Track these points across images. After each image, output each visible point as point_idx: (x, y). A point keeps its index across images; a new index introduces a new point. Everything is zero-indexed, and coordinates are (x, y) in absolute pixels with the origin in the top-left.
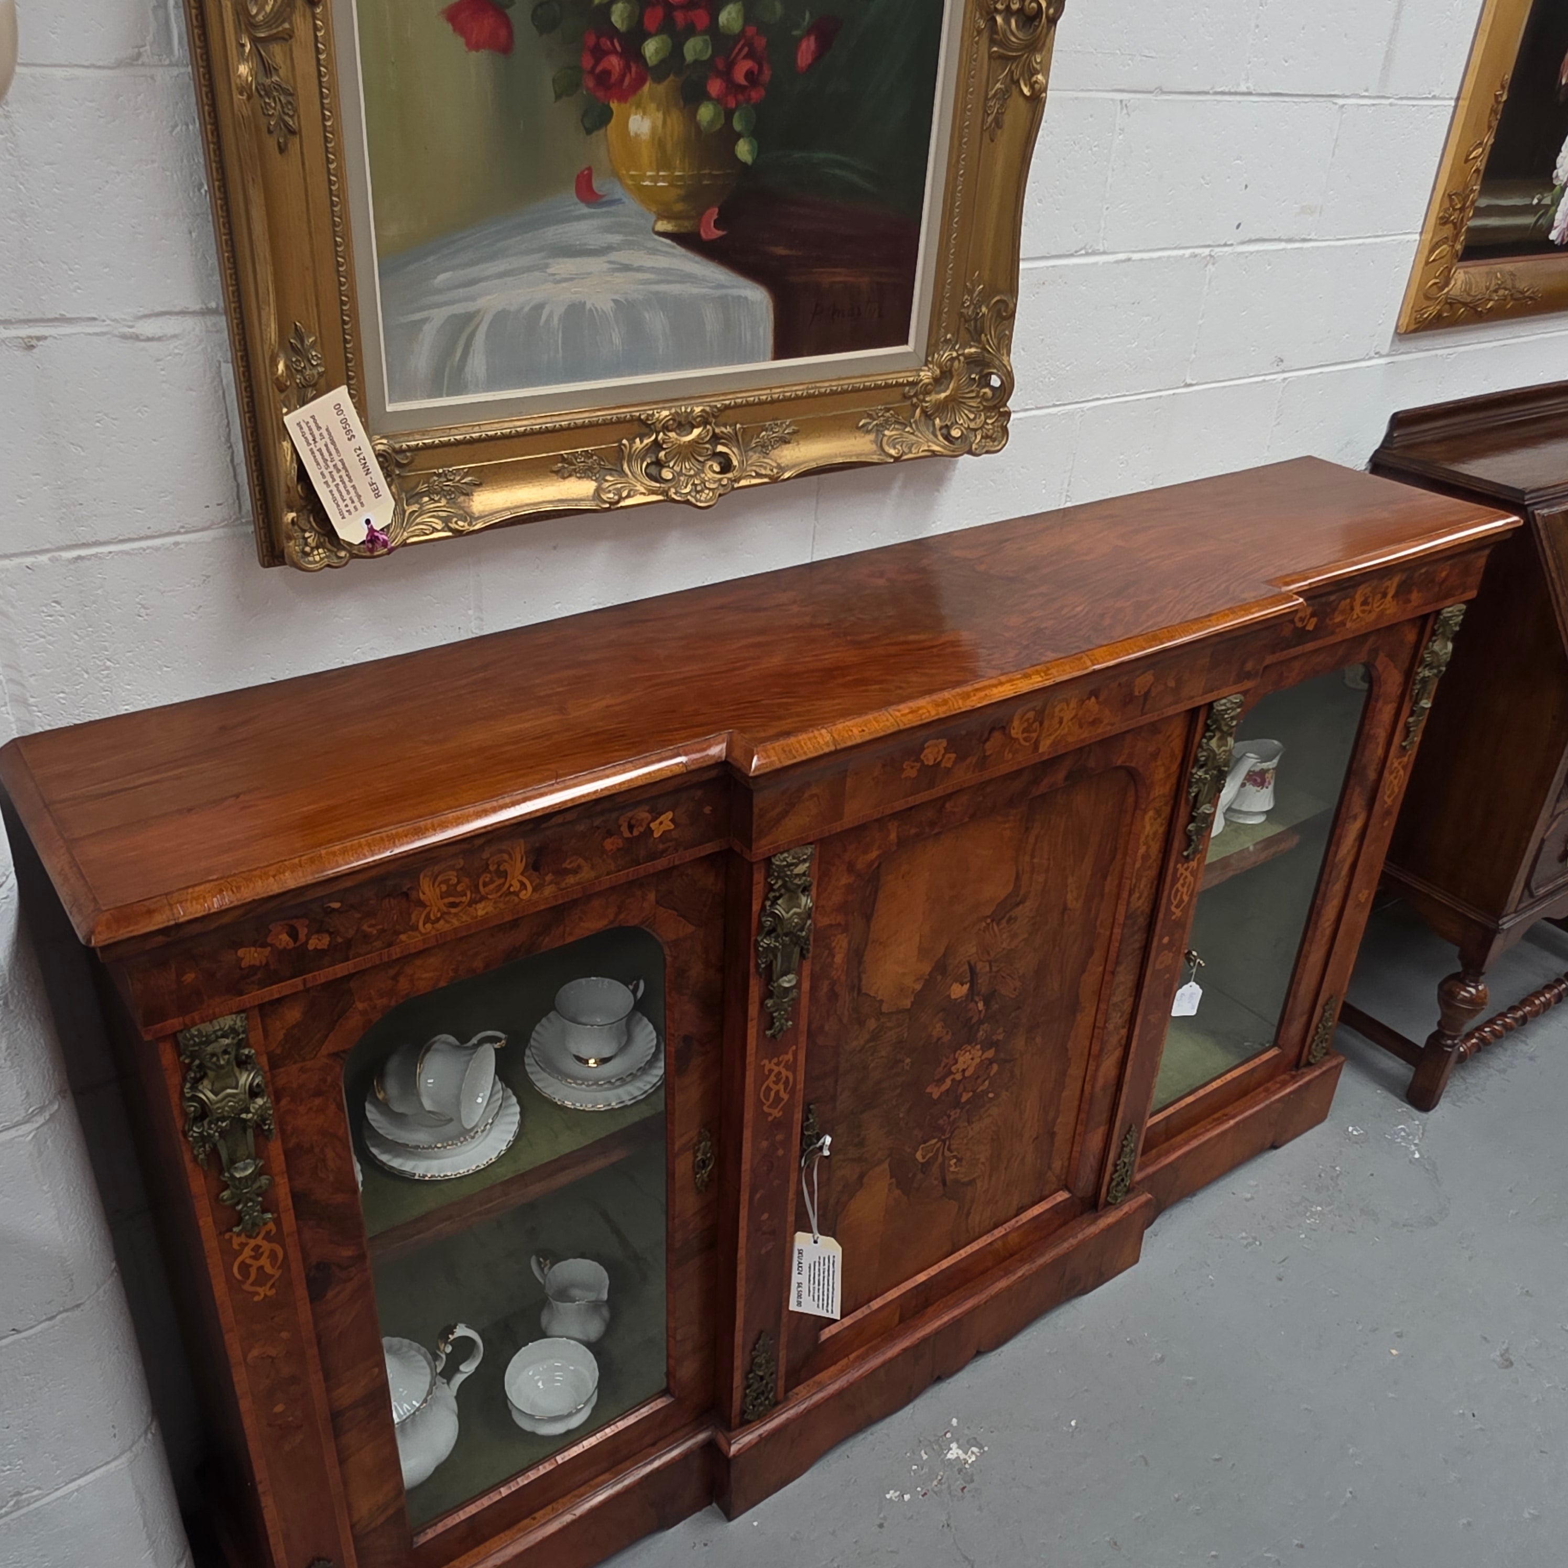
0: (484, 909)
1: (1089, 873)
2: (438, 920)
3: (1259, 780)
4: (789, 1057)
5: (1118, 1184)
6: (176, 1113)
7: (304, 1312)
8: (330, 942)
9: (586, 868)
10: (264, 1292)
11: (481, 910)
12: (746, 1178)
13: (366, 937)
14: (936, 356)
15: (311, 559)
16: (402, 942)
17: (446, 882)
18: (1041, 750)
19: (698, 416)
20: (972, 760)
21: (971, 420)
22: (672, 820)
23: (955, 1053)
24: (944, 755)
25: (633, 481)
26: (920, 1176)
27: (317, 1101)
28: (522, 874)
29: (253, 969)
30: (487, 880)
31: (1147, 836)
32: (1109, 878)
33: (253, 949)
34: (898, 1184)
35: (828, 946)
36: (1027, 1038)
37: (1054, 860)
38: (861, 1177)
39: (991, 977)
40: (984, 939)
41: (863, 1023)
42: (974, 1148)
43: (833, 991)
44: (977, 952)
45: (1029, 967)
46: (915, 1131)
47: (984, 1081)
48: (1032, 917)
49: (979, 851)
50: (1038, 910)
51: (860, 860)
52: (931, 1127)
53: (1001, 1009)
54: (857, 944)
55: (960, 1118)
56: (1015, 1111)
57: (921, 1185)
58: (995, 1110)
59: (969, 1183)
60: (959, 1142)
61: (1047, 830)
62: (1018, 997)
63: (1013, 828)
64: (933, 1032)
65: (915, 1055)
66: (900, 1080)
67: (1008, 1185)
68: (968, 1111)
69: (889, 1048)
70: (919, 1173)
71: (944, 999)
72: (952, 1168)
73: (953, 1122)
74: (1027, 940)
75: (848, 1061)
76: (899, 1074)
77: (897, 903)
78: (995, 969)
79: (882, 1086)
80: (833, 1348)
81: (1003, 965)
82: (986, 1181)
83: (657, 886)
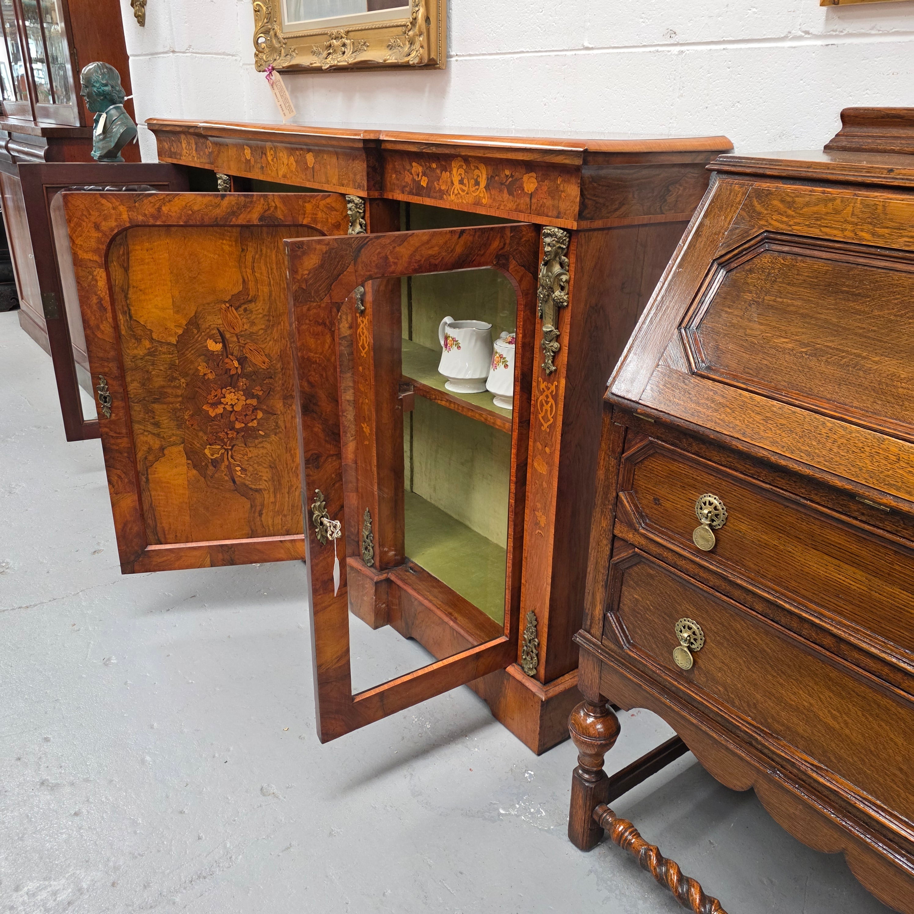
23: (222, 389)
26: (211, 467)
34: (195, 467)
35: (91, 273)
36: (284, 403)
37: (273, 280)
38: (162, 449)
39: (240, 346)
40: (227, 316)
41: (139, 340)
42: (256, 466)
43: (102, 305)
44: (223, 324)
45: (273, 351)
46: (201, 434)
47: (253, 420)
48: (265, 315)
49: (205, 253)
50: (269, 311)
51: (103, 223)
52: (213, 435)
53: (255, 373)
54: (121, 282)
55: (237, 439)
56: (286, 453)
57: (213, 474)
58: (268, 446)
59: (257, 491)
60: (240, 456)
61: (261, 256)
62: (267, 369)
63: (231, 246)
64: (199, 368)
65: (188, 379)
66: (179, 392)
67: (293, 506)
68: (243, 436)
69: (165, 366)
70: (210, 465)
71: (202, 347)
72: (239, 473)
73: (232, 439)
74: (265, 330)
75: (131, 361)
76: (178, 387)
77: (147, 267)
78: (242, 341)
79: (166, 390)
80: (158, 559)
81: (248, 341)
82: (272, 495)
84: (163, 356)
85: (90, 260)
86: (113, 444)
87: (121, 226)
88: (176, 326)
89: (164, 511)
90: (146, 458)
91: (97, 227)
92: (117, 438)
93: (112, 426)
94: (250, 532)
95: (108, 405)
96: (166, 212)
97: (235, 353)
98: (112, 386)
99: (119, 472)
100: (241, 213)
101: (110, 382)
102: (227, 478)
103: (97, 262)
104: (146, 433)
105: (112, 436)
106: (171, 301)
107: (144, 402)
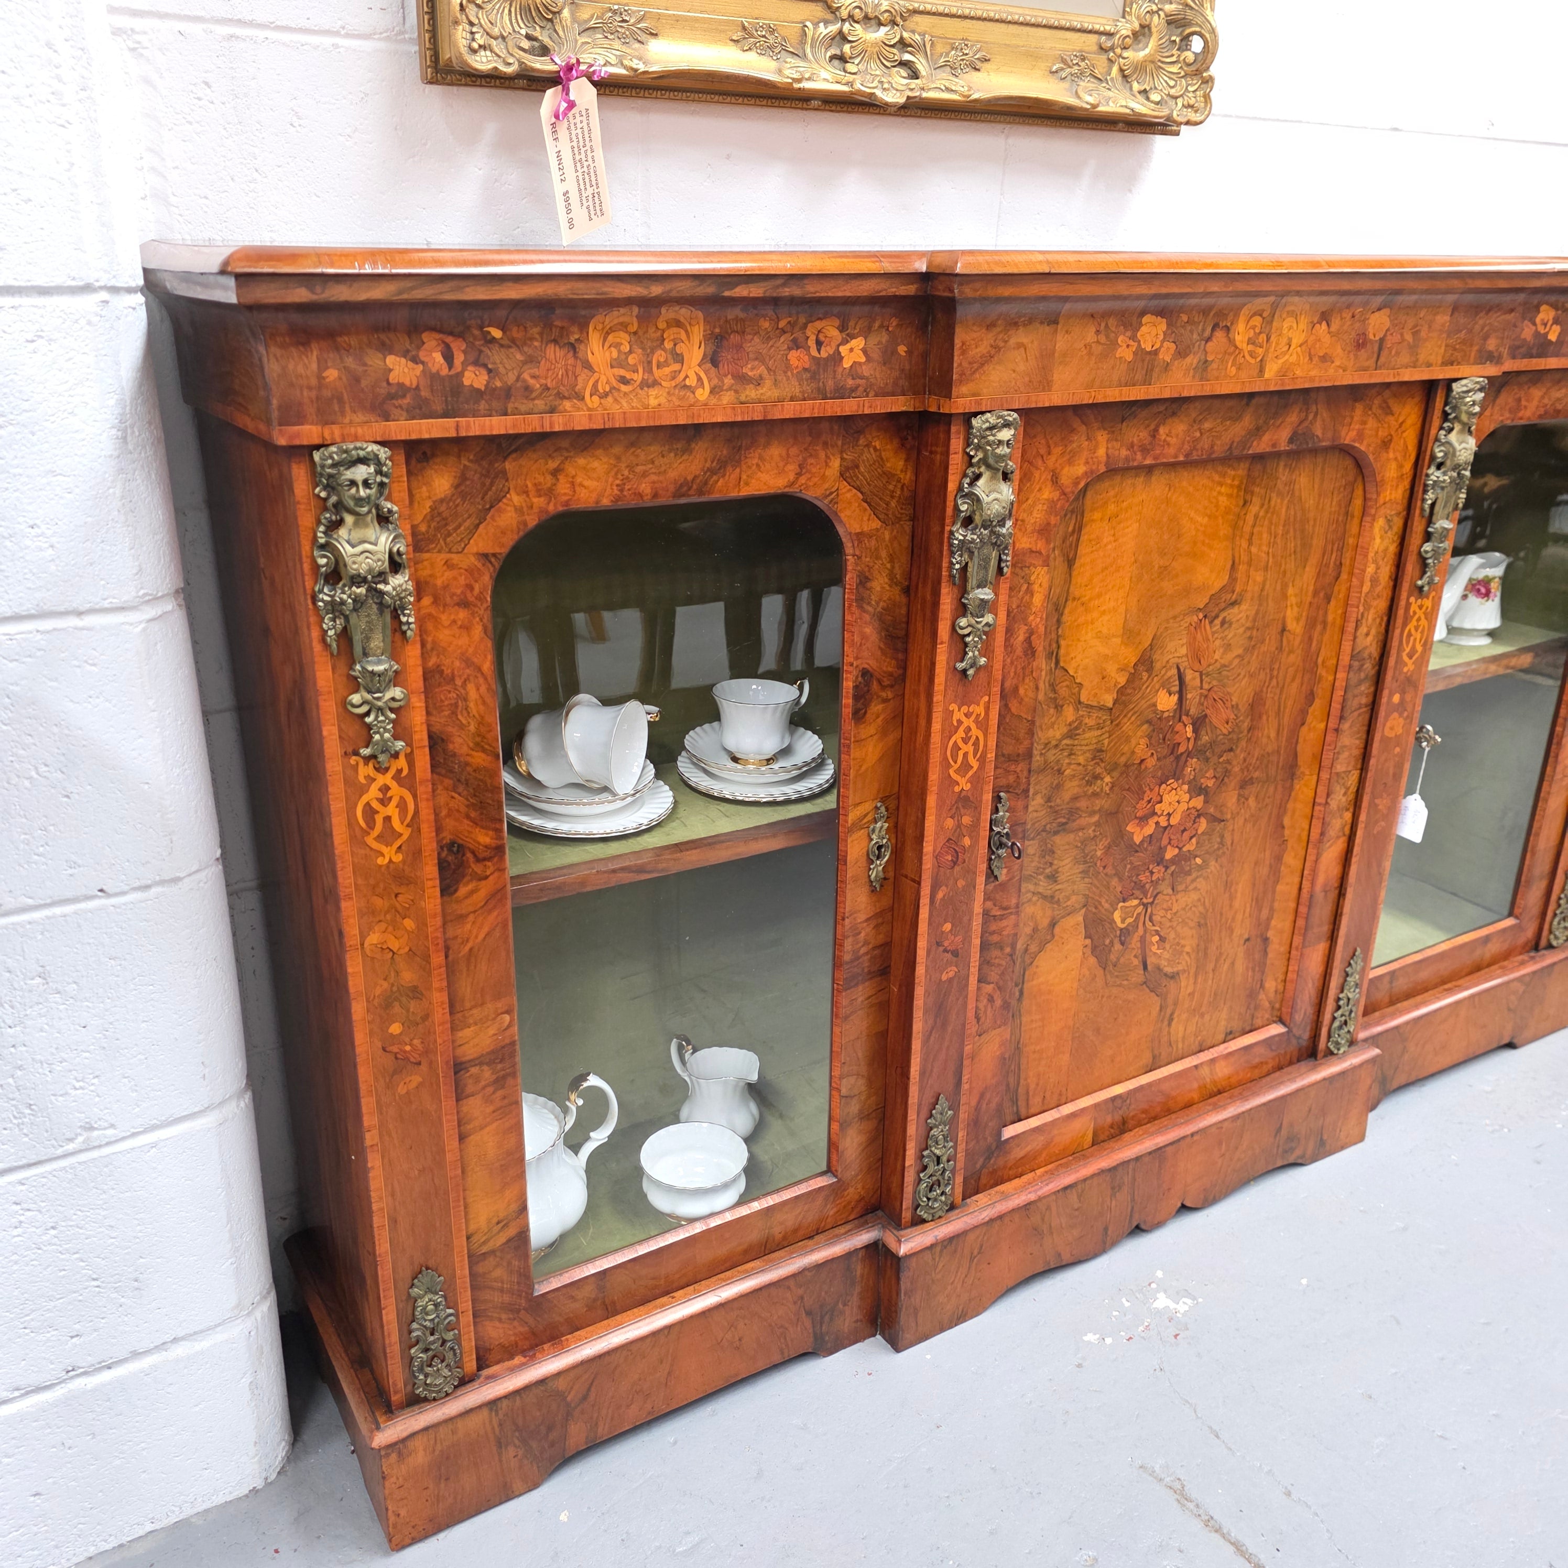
0: (656, 398)
1: (1311, 588)
2: (606, 395)
3: (1483, 590)
4: (981, 709)
5: (1340, 1028)
6: (307, 567)
7: (432, 900)
8: (488, 382)
9: (768, 383)
10: (389, 854)
11: (655, 398)
12: (928, 864)
13: (528, 389)
14: (1135, 6)
15: (478, 58)
16: (566, 411)
17: (617, 345)
18: (1266, 376)
19: (887, 11)
20: (1192, 360)
21: (1172, 87)
22: (864, 351)
23: (1160, 786)
24: (1163, 342)
25: (815, 66)
26: (1117, 946)
27: (462, 614)
28: (699, 365)
29: (402, 390)
30: (662, 360)
31: (1376, 553)
32: (1333, 603)
33: (403, 360)
34: (1094, 949)
35: (1029, 578)
36: (1239, 795)
37: (1274, 556)
38: (1053, 924)
39: (1201, 695)
40: (1195, 639)
41: (1060, 708)
42: (1179, 928)
43: (1030, 643)
44: (1187, 655)
45: (1243, 697)
46: (1114, 882)
47: (1191, 838)
48: (1248, 628)
49: (1192, 514)
50: (1254, 620)
51: (1065, 471)
52: (1131, 881)
53: (1211, 744)
54: (1058, 591)
55: (1163, 880)
56: (1225, 893)
57: (1118, 959)
58: (1203, 884)
59: (1173, 976)
60: (1162, 913)
62: (1229, 733)
63: (1230, 496)
64: (1136, 749)
65: (1116, 774)
66: (1098, 803)
67: (1216, 994)
68: (1172, 874)
69: (1087, 754)
70: (1116, 941)
71: (1149, 706)
72: (1154, 948)
73: (1156, 883)
74: (1242, 658)
75: (1042, 754)
76: (1098, 795)
77: (1102, 554)
78: (1206, 686)
79: (1078, 805)
80: (1018, 1153)
81: (1215, 683)
82: (1192, 981)
83: (842, 452)
84: (1087, 735)
85: (1032, 551)
86: (996, 933)
87: (1091, 472)
88: (1118, 670)
89: (1034, 1052)
90: (1027, 949)
91: (1055, 479)
92: (1002, 918)
93: (998, 897)
94: (1151, 1060)
95: (1003, 853)
96: (1164, 437)
97: (1193, 710)
98: (1014, 810)
99: (990, 988)
100: (1267, 429)
101: (1014, 803)
102: (1136, 962)
103: (1040, 554)
104: (1035, 899)
105: (998, 916)
106: (1121, 620)
107: (1044, 834)
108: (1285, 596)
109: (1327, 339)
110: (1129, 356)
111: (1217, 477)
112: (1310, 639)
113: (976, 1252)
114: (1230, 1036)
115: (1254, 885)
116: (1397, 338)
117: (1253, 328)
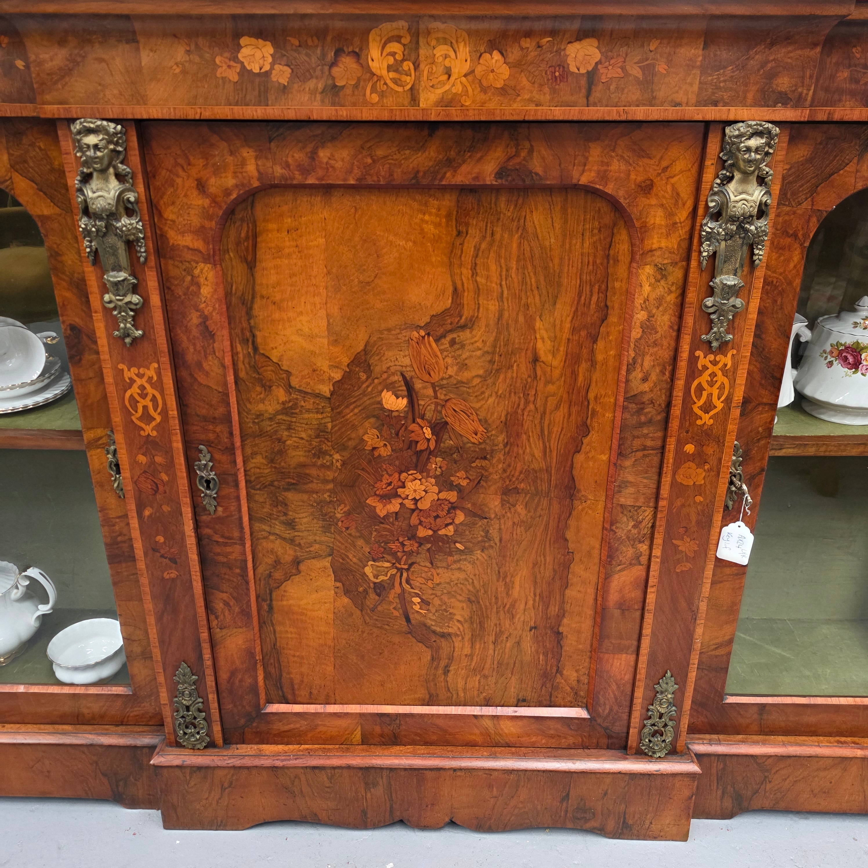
1: (567, 325)
4: (151, 373)
18: (423, 105)
20: (317, 84)
23: (400, 473)
24: (272, 65)
26: (372, 596)
31: (646, 300)
32: (600, 345)
34: (347, 592)
35: (189, 271)
36: (502, 500)
37: (509, 288)
38: (297, 562)
39: (437, 404)
40: (419, 353)
41: (267, 388)
42: (445, 598)
43: (207, 327)
44: (412, 366)
45: (492, 414)
46: (360, 542)
47: (447, 525)
48: (487, 352)
49: (391, 238)
50: (494, 346)
51: (212, 181)
52: (380, 546)
53: (458, 449)
54: (241, 288)
55: (418, 553)
56: (498, 581)
57: (376, 607)
58: (469, 567)
59: (443, 635)
60: (421, 580)
61: (491, 244)
62: (480, 443)
63: (437, 225)
64: (366, 438)
65: (346, 454)
66: (330, 475)
67: (500, 664)
68: (428, 550)
69: (310, 432)
70: (371, 591)
71: (373, 404)
72: (417, 608)
73: (410, 554)
74: (484, 378)
75: (254, 422)
76: (328, 468)
77: (287, 262)
78: (441, 396)
79: (307, 471)
80: (279, 726)
81: (452, 396)
82: (467, 644)
83: (8, 149)
84: (306, 416)
85: (189, 248)
86: (219, 554)
87: (243, 185)
88: (331, 367)
89: (294, 656)
90: (270, 576)
91: (202, 187)
92: (225, 545)
93: (217, 527)
94: (427, 697)
95: (213, 494)
96: (325, 160)
97: (429, 415)
98: (220, 462)
99: (225, 596)
100: (464, 162)
101: (217, 456)
102: (396, 613)
103: (200, 252)
104: (272, 537)
105: (217, 542)
106: (324, 323)
107: (272, 488)
108: (531, 328)
109: (505, 71)
110: (233, 76)
111: (416, 205)
112: (574, 375)
113: (226, 785)
114: (521, 702)
115: (536, 583)
116: (617, 72)
117: (393, 54)
